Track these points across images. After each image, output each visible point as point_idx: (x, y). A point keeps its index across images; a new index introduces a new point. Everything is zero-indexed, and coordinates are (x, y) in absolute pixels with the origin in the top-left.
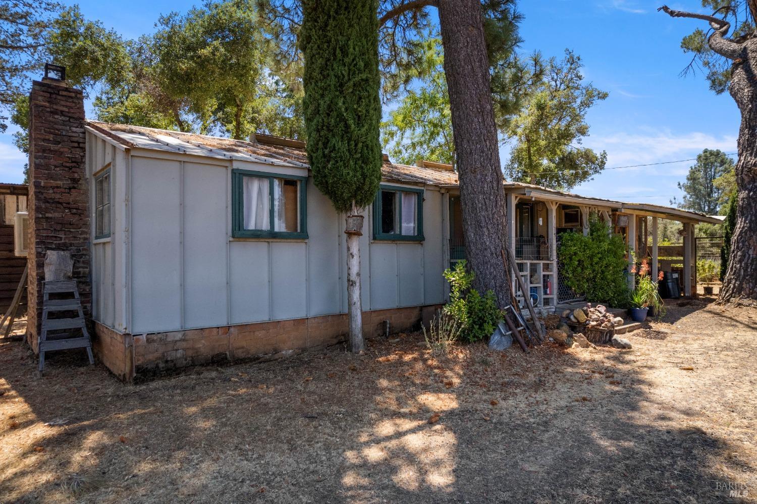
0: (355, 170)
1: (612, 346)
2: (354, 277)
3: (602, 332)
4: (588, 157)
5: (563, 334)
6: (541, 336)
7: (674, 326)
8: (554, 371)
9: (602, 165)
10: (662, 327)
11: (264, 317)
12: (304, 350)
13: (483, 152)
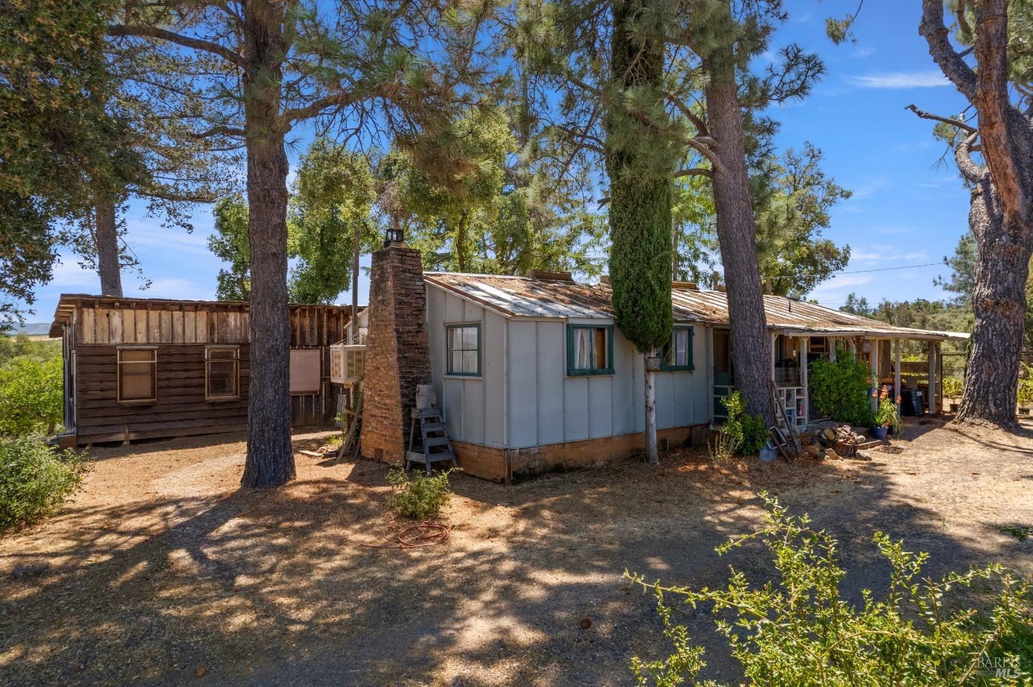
0: (657, 323)
1: (856, 458)
2: (651, 404)
3: (847, 447)
4: (829, 252)
5: (816, 449)
6: (799, 451)
7: (910, 444)
8: (813, 476)
9: (845, 260)
10: (900, 444)
11: (583, 436)
12: (610, 462)
13: (752, 303)
